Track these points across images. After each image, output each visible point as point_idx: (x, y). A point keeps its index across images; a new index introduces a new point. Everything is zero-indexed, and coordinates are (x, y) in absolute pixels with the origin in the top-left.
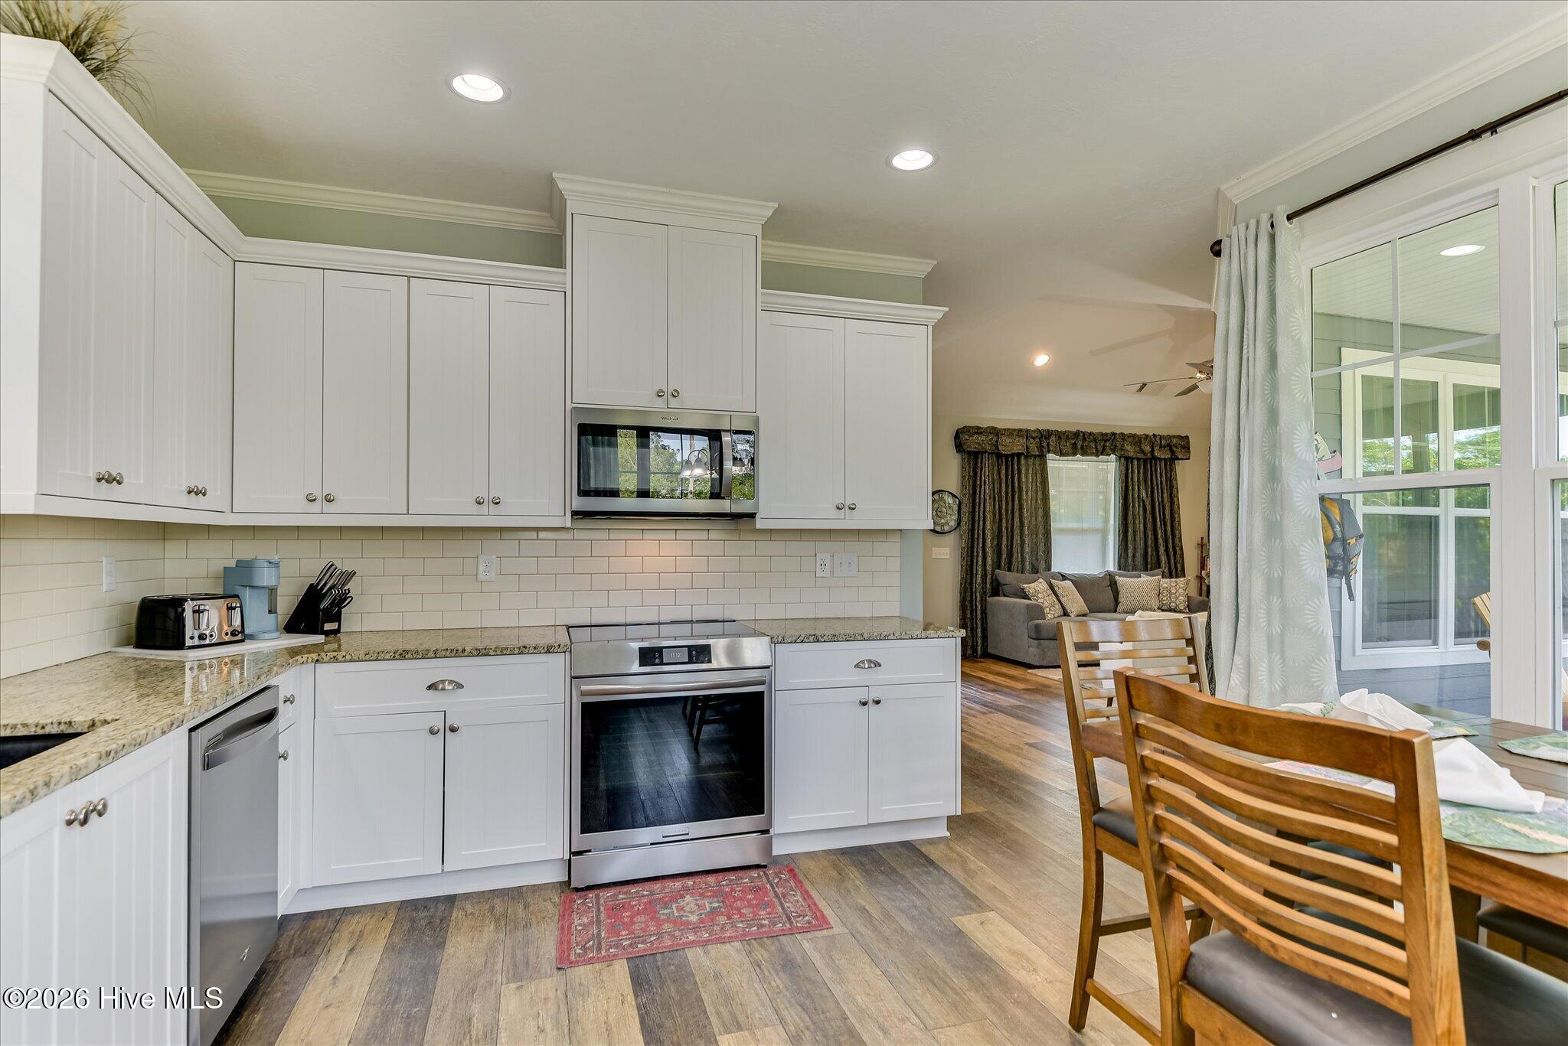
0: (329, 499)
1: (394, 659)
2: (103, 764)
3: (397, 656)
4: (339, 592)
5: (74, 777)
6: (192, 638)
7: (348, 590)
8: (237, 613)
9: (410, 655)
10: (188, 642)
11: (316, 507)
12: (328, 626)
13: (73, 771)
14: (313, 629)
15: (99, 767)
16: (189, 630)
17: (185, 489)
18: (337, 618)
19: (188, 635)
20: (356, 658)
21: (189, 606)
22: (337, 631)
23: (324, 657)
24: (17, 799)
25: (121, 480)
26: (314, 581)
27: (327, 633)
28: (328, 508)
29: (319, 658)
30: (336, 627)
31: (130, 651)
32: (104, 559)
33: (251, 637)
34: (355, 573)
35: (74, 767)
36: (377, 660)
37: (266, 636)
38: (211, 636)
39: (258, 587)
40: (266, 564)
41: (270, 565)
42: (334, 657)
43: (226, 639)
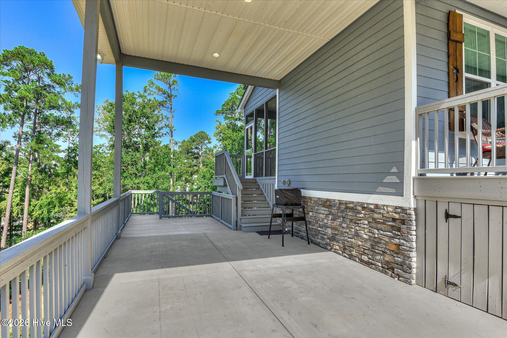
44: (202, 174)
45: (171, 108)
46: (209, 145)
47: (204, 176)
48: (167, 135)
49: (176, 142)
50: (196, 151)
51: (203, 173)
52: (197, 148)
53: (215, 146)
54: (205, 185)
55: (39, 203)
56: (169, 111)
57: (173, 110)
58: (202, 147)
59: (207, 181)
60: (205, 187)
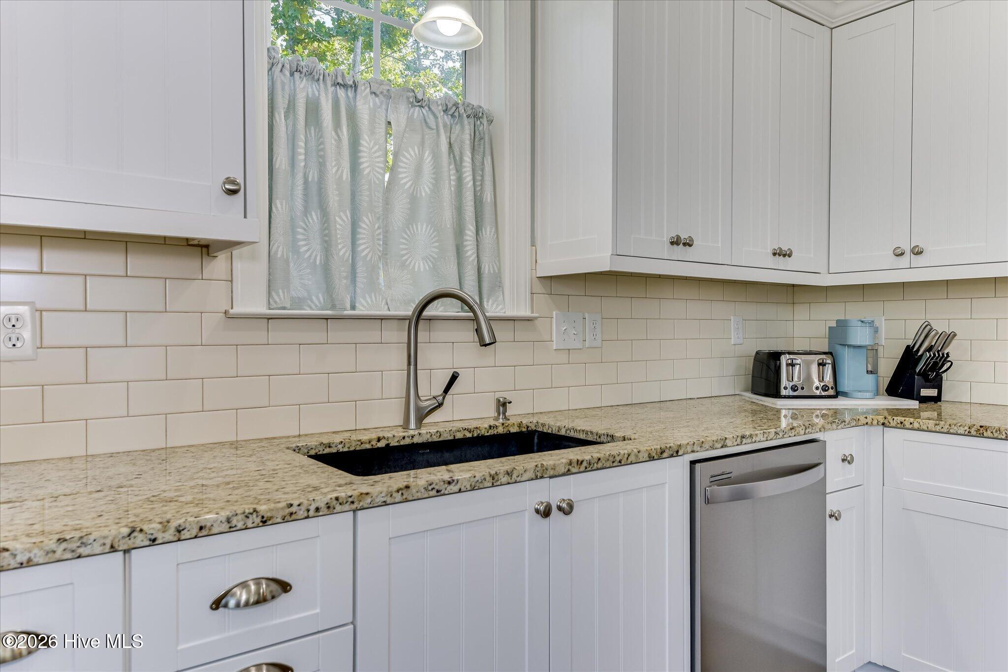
0: (917, 252)
1: (969, 434)
2: (574, 470)
3: (973, 432)
4: (934, 355)
5: (539, 475)
6: (785, 388)
7: (948, 354)
8: (828, 371)
9: (989, 434)
10: (784, 392)
11: (904, 261)
12: (925, 392)
13: (537, 469)
14: (909, 393)
15: (568, 473)
16: (784, 382)
17: (770, 251)
18: (937, 384)
19: (783, 385)
20: (925, 428)
21: (784, 360)
22: (937, 399)
23: (891, 421)
24: (476, 479)
25: (691, 243)
26: (910, 342)
27: (924, 400)
28: (918, 261)
29: (886, 422)
30: (936, 394)
31: (749, 395)
32: (732, 318)
33: (845, 394)
34: (955, 335)
35: (540, 465)
36: (948, 433)
37: (859, 395)
38: (803, 388)
39: (849, 346)
40: (860, 324)
41: (863, 325)
42: (901, 423)
43: (818, 393)
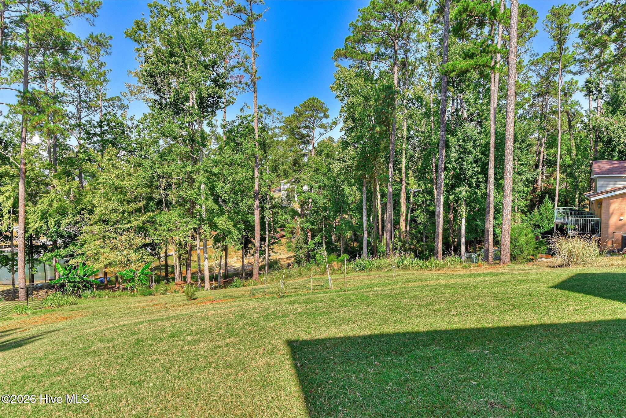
44: (314, 166)
45: (253, 38)
46: (324, 121)
47: (318, 169)
48: (247, 89)
49: (269, 110)
50: (305, 132)
51: (315, 164)
52: (306, 127)
53: (334, 120)
54: (319, 184)
55: (39, 209)
56: (249, 44)
57: (255, 43)
58: (314, 124)
59: (322, 178)
60: (320, 187)
